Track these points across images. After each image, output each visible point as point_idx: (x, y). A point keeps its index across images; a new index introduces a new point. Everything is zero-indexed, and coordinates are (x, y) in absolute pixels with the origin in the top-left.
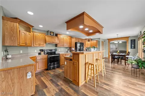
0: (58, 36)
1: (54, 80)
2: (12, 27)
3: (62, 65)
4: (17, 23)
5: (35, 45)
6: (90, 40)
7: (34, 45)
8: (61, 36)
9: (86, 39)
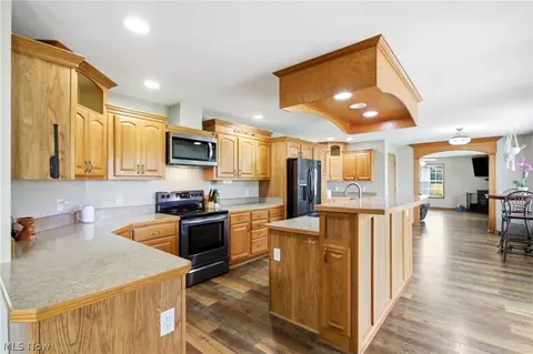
0: (218, 128)
1: (234, 332)
2: (49, 91)
3: (237, 261)
4: (71, 68)
5: (123, 173)
6: (342, 147)
7: (119, 172)
8: (230, 130)
9: (326, 143)
